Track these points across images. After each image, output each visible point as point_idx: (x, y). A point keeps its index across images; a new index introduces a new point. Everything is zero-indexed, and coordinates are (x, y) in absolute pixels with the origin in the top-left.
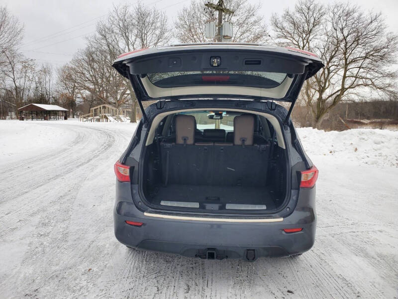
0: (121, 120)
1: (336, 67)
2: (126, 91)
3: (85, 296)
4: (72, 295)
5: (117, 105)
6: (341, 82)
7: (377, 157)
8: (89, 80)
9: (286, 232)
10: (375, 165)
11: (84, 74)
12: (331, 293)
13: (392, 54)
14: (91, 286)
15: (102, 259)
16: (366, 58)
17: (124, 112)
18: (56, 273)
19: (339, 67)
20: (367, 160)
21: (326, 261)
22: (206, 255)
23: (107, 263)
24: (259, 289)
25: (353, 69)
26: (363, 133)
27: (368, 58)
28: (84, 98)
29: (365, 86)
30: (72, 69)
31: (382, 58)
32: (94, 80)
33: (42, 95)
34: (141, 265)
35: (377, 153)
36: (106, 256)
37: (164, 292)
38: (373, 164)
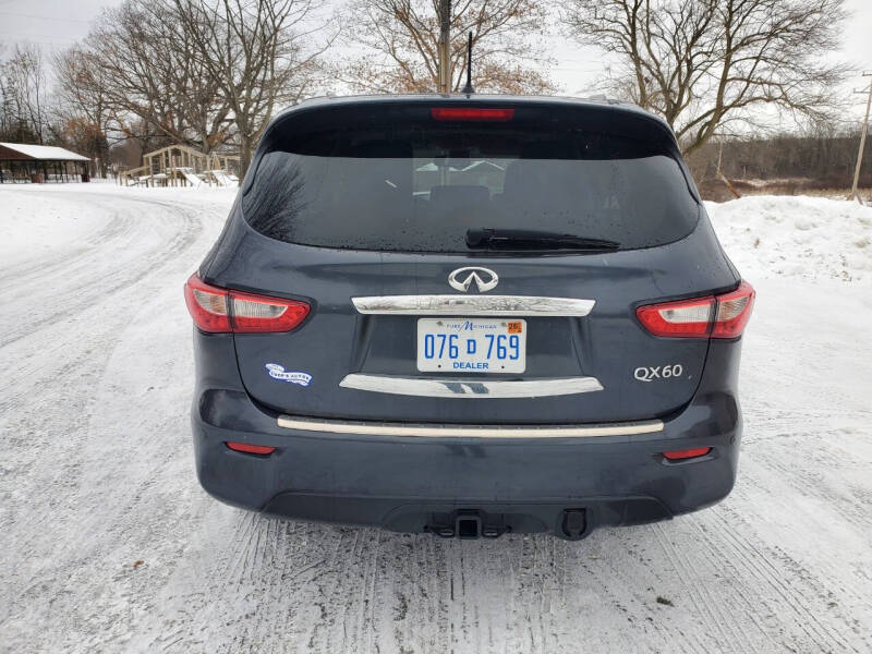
0: (217, 181)
1: (705, 57)
2: (225, 115)
3: (122, 643)
4: (86, 643)
5: (206, 145)
6: (715, 94)
7: (801, 259)
8: (136, 87)
9: (670, 460)
10: (798, 277)
11: (121, 71)
12: (764, 599)
13: (830, 26)
14: (142, 612)
15: (171, 532)
16: (771, 35)
17: (222, 163)
18: (43, 579)
19: (712, 57)
20: (780, 265)
21: (738, 511)
22: (454, 529)
23: (184, 541)
24: (586, 597)
25: (744, 62)
26: (773, 206)
27: (776, 36)
28: (127, 131)
29: (768, 101)
30: (90, 57)
31: (807, 36)
32: (148, 86)
33: (23, 122)
34: (275, 544)
35: (801, 249)
36: (182, 523)
37: (340, 619)
38: (793, 274)
